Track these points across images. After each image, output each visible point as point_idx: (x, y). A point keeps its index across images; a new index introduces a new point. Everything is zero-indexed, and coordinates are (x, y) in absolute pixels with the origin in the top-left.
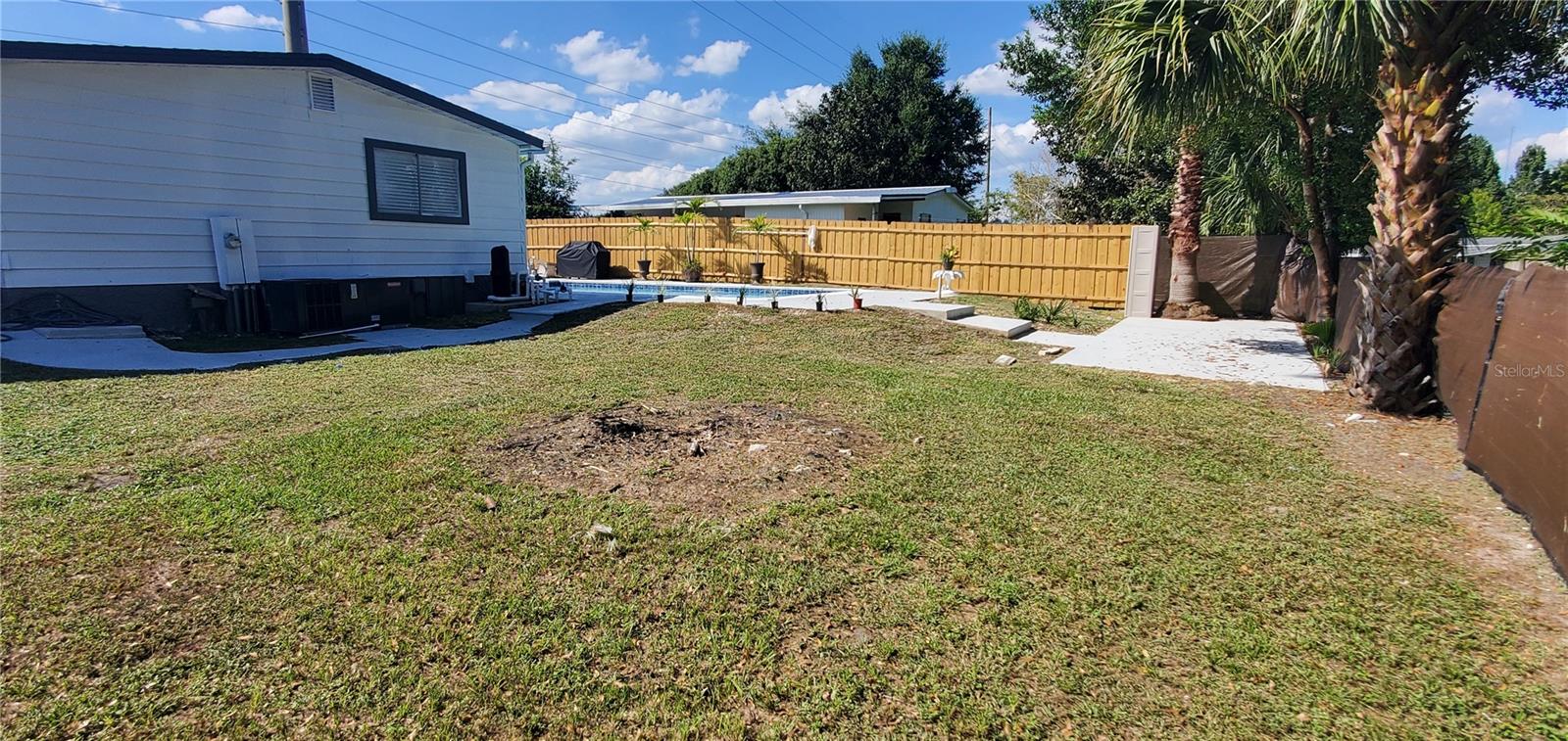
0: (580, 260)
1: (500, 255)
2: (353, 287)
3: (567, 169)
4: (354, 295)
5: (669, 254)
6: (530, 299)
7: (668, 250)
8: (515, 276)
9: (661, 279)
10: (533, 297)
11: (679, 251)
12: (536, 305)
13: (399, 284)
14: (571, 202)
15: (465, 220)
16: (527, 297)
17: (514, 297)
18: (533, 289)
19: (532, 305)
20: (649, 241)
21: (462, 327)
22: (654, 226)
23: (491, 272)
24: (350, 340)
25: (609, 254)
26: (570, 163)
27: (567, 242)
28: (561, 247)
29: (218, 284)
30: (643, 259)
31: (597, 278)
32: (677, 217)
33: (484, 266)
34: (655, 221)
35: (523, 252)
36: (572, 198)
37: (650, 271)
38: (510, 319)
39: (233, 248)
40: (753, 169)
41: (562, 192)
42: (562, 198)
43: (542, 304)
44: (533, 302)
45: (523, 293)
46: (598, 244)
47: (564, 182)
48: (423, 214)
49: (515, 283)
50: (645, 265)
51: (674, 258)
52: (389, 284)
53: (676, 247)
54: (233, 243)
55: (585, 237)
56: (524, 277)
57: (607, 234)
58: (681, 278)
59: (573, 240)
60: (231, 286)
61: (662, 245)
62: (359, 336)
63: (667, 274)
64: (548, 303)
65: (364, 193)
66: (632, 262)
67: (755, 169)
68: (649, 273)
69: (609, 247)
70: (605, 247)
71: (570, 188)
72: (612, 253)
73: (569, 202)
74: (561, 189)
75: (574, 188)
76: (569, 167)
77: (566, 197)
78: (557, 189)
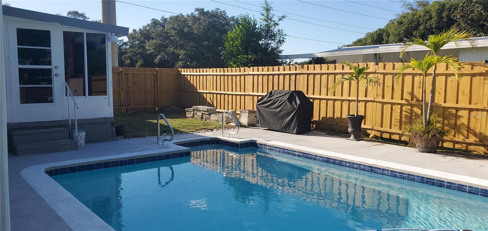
0: (280, 112)
3: (277, 24)
14: (280, 52)
20: (362, 91)
25: (312, 104)
26: (280, 20)
27: (270, 89)
30: (353, 113)
36: (281, 48)
40: (419, 24)
41: (273, 44)
42: (272, 49)
46: (300, 94)
47: (275, 35)
55: (288, 87)
57: (311, 83)
59: (276, 88)
67: (420, 25)
69: (310, 95)
70: (307, 96)
71: (280, 40)
72: (316, 103)
73: (278, 52)
74: (272, 42)
75: (283, 41)
76: (280, 22)
77: (276, 48)
78: (270, 42)
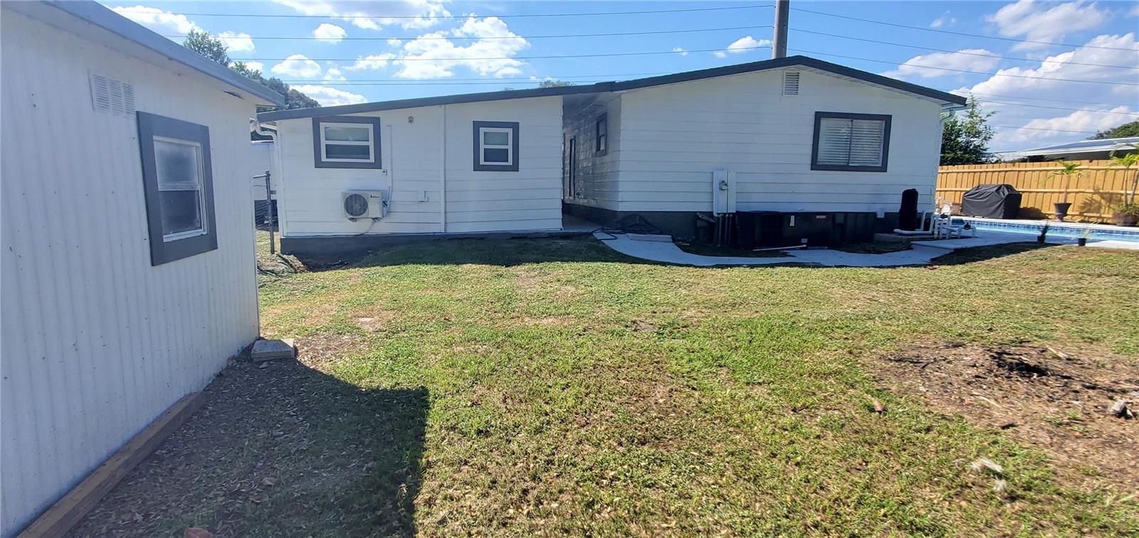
0: (986, 201)
1: (910, 197)
2: (793, 218)
3: (984, 121)
4: (792, 224)
5: (1097, 197)
6: (933, 234)
7: (1096, 192)
8: (922, 214)
9: (1082, 221)
10: (936, 232)
11: (1112, 194)
12: (938, 239)
13: (824, 217)
14: (985, 150)
15: (883, 168)
16: (930, 232)
17: (917, 231)
18: (937, 226)
19: (933, 239)
20: (1073, 184)
21: (869, 252)
22: (1081, 170)
23: (900, 210)
24: (785, 255)
25: (1021, 195)
26: (988, 116)
27: (976, 185)
28: (968, 189)
29: (712, 212)
30: (1061, 201)
31: (1004, 218)
32: (1115, 160)
33: (895, 205)
34: (1085, 164)
35: (931, 194)
36: (986, 146)
37: (1068, 213)
38: (912, 249)
39: (724, 190)
41: (977, 142)
42: (975, 146)
43: (944, 238)
44: (936, 236)
45: (927, 228)
46: (1009, 187)
47: (979, 133)
48: (851, 165)
49: (920, 220)
50: (1063, 209)
51: (1103, 201)
52: (818, 217)
53: (1108, 189)
54: (724, 187)
55: (996, 180)
56: (929, 216)
57: (1021, 178)
58: (1109, 221)
59: (982, 182)
60: (719, 214)
61: (1089, 188)
62: (791, 253)
63: (1090, 217)
64: (949, 238)
65: (809, 151)
66: (1046, 204)
68: (1067, 215)
69: (1020, 190)
70: (1017, 190)
71: (985, 137)
72: (1023, 195)
73: (983, 150)
74: (975, 139)
75: (989, 138)
76: (987, 119)
77: (979, 146)
78: (972, 139)
